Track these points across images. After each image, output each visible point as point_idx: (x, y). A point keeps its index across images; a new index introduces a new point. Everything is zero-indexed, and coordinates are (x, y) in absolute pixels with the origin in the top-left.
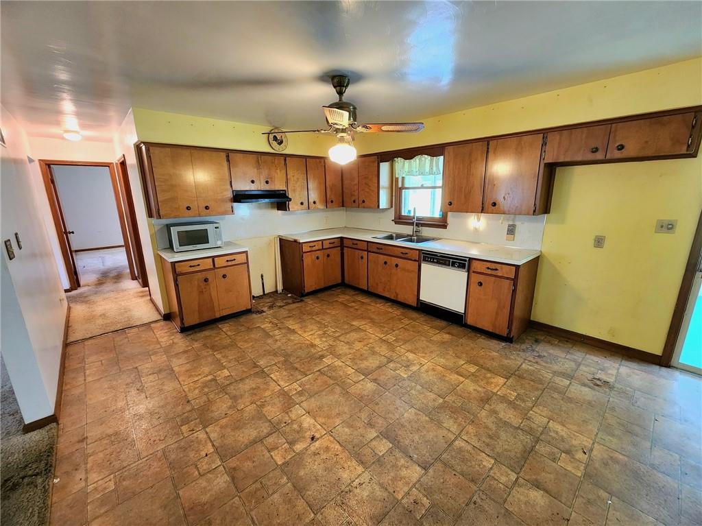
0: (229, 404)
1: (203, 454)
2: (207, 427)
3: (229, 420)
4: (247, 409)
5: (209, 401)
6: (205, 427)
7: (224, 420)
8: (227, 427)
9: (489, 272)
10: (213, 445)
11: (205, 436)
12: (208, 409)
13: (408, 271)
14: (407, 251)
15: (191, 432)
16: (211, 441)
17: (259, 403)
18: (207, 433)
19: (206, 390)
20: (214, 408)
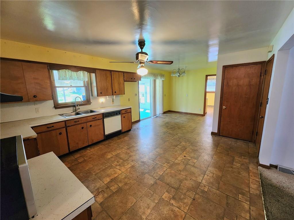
0: (185, 181)
1: (208, 177)
2: (200, 182)
3: (192, 177)
4: (184, 174)
5: (188, 190)
6: (200, 183)
7: (193, 178)
8: (195, 176)
9: (126, 112)
10: (204, 176)
11: (203, 180)
12: (192, 187)
13: (98, 125)
14: (96, 116)
15: (206, 186)
16: (203, 178)
17: (179, 172)
18: (202, 180)
19: (182, 196)
20: (190, 185)
